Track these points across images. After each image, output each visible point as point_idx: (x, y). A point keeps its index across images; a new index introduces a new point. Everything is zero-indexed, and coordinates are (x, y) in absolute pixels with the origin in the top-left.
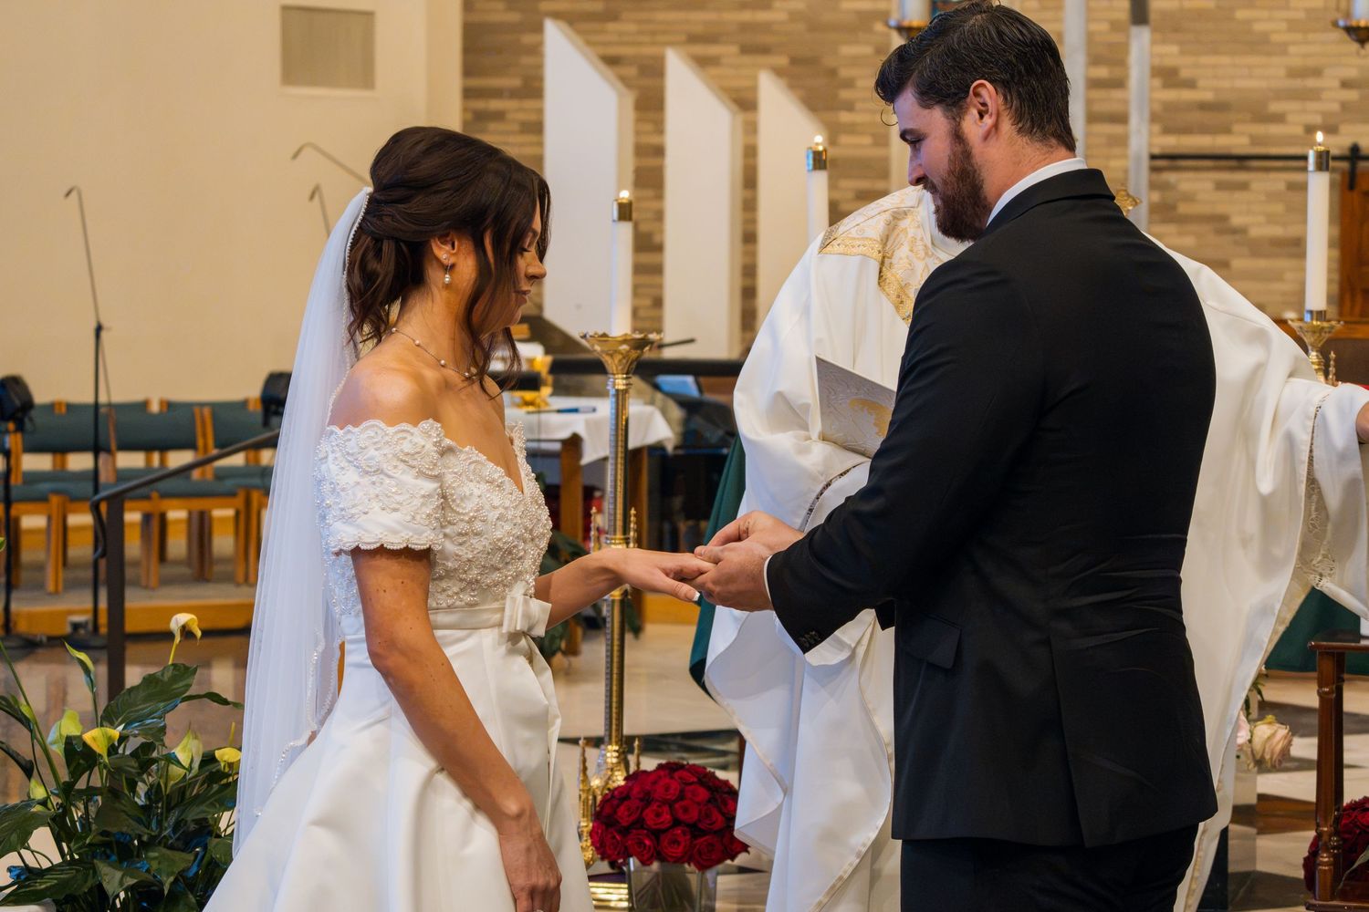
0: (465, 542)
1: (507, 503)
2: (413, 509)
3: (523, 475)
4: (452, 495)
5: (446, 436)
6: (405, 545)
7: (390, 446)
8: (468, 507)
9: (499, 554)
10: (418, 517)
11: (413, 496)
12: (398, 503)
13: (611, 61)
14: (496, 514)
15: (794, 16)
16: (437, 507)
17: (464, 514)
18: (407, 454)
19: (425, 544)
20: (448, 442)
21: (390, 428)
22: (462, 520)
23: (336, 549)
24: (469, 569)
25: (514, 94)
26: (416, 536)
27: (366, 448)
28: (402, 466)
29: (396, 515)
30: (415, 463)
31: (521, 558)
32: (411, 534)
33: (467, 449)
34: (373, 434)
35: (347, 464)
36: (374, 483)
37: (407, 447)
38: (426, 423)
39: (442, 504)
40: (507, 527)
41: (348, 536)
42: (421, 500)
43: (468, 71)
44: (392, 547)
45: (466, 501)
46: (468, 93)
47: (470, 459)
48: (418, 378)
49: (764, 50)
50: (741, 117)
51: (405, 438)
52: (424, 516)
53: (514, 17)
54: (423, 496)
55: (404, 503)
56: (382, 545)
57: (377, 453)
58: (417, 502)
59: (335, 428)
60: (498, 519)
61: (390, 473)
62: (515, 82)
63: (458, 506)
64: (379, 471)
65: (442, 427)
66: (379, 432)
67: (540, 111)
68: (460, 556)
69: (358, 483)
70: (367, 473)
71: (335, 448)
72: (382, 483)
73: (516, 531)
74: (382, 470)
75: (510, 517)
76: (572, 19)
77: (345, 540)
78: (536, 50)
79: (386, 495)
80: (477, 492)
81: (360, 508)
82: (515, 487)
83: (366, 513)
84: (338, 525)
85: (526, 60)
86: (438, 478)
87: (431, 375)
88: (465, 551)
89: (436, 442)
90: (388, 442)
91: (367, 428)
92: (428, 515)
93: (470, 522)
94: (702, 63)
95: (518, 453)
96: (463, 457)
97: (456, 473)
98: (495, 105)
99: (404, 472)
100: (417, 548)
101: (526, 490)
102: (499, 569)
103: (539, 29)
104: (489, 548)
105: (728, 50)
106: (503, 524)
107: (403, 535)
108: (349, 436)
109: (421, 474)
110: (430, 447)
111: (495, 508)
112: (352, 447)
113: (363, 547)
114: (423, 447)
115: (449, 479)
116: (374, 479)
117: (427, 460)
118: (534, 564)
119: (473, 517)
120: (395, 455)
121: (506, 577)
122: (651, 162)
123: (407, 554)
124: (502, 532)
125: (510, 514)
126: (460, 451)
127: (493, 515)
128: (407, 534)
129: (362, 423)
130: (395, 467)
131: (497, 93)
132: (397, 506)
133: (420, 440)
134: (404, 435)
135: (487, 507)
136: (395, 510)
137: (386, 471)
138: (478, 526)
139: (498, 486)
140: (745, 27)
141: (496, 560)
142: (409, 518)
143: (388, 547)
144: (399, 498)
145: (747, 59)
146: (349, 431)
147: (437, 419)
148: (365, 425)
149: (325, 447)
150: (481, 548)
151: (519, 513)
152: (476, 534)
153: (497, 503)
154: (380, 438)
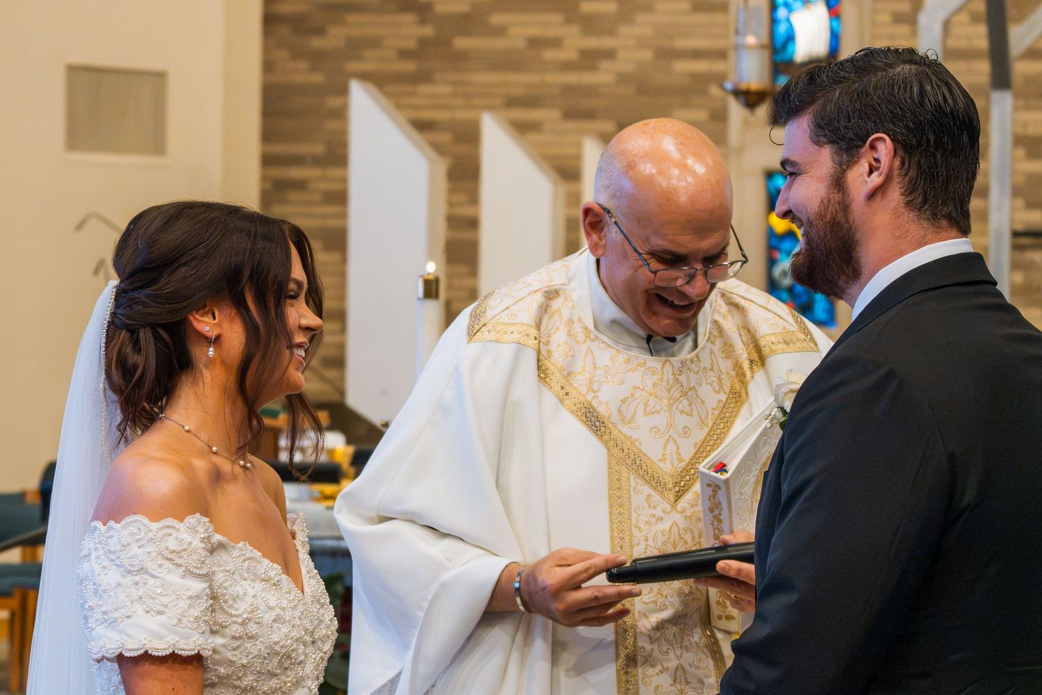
0: (238, 647)
1: (285, 603)
2: (179, 611)
3: (304, 571)
4: (224, 595)
5: (217, 531)
6: (171, 651)
7: (154, 543)
8: (242, 608)
9: (276, 660)
10: (185, 621)
11: (179, 597)
12: (163, 605)
13: (422, 126)
14: (272, 615)
15: (622, 78)
16: (207, 609)
17: (236, 616)
18: (172, 552)
19: (193, 650)
20: (218, 538)
21: (152, 523)
22: (235, 623)
23: (99, 656)
24: (243, 676)
25: (317, 161)
26: (182, 641)
27: (128, 545)
28: (167, 564)
29: (161, 619)
30: (180, 561)
31: (301, 662)
32: (177, 639)
33: (241, 545)
34: (135, 531)
35: (109, 563)
36: (137, 584)
37: (172, 544)
38: (192, 518)
39: (211, 605)
40: (285, 630)
41: (112, 641)
42: (188, 602)
43: (267, 135)
44: (156, 654)
45: (238, 601)
46: (268, 161)
47: (244, 556)
48: (187, 469)
49: (589, 115)
50: (563, 188)
51: (170, 535)
52: (192, 620)
53: (318, 78)
54: (190, 598)
55: (170, 605)
56: (147, 652)
57: (140, 551)
58: (184, 604)
59: (98, 524)
60: (274, 620)
61: (154, 573)
62: (318, 149)
63: (230, 607)
64: (143, 570)
65: (211, 522)
66: (142, 527)
67: (344, 180)
68: (234, 662)
69: (119, 585)
70: (130, 572)
71: (98, 545)
72: (145, 583)
73: (295, 634)
74: (146, 570)
75: (287, 619)
76: (379, 81)
77: (108, 646)
78: (341, 114)
79: (150, 596)
80: (251, 592)
81: (123, 611)
82: (292, 585)
83: (128, 617)
84: (100, 630)
85: (332, 125)
86: (207, 577)
87: (200, 465)
88: (239, 656)
89: (204, 538)
90: (152, 539)
91: (129, 524)
92: (197, 618)
93: (243, 624)
94: (522, 129)
95: (299, 548)
96: (236, 553)
97: (228, 571)
98: (296, 173)
99: (169, 571)
100: (185, 653)
101: (306, 589)
102: (277, 675)
103: (344, 91)
104: (265, 652)
105: (548, 115)
106: (280, 626)
107: (168, 639)
108: (111, 533)
109: (189, 573)
110: (196, 543)
111: (271, 608)
112: (114, 544)
113: (127, 654)
114: (190, 543)
115: (220, 577)
116: (137, 578)
117: (195, 557)
118: (316, 668)
119: (247, 619)
120: (160, 554)
121: (285, 683)
122: (465, 235)
123: (174, 659)
124: (280, 635)
125: (287, 615)
126: (233, 548)
127: (268, 617)
128: (173, 639)
129: (124, 518)
130: (160, 566)
131: (299, 161)
132: (163, 609)
133: (186, 537)
134: (169, 531)
135: (262, 608)
136: (160, 613)
137: (150, 570)
138: (252, 628)
139: (274, 584)
140: (568, 90)
141: (273, 665)
142: (175, 621)
143: (153, 654)
144: (165, 600)
145: (571, 125)
146: (111, 528)
147: (206, 513)
148: (127, 520)
149: (88, 543)
150: (256, 653)
151: (297, 614)
152: (251, 638)
153: (272, 603)
154: (143, 534)
